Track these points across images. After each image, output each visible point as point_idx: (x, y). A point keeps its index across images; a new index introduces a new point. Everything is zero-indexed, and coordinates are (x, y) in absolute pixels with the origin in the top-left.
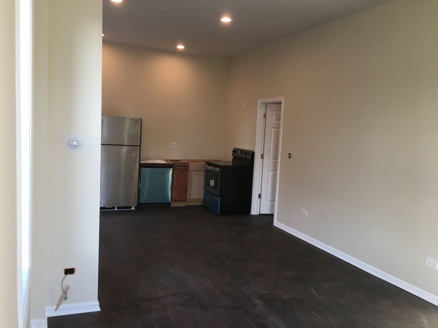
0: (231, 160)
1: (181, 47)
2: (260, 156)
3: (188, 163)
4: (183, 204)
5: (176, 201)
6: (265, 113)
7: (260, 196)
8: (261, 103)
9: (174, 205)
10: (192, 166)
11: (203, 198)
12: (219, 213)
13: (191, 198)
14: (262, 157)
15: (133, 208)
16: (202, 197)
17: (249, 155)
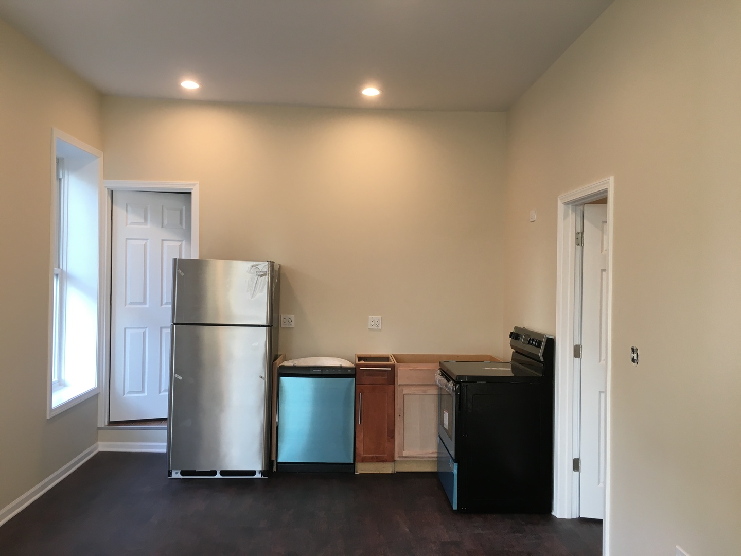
0: (510, 359)
1: (371, 92)
2: (570, 351)
3: (393, 366)
4: (387, 469)
5: (364, 460)
6: (579, 230)
7: (576, 465)
8: (566, 204)
9: (363, 468)
10: (403, 374)
11: (436, 455)
12: (455, 507)
13: (405, 453)
14: (577, 352)
15: (258, 476)
16: (432, 453)
17: (539, 346)
